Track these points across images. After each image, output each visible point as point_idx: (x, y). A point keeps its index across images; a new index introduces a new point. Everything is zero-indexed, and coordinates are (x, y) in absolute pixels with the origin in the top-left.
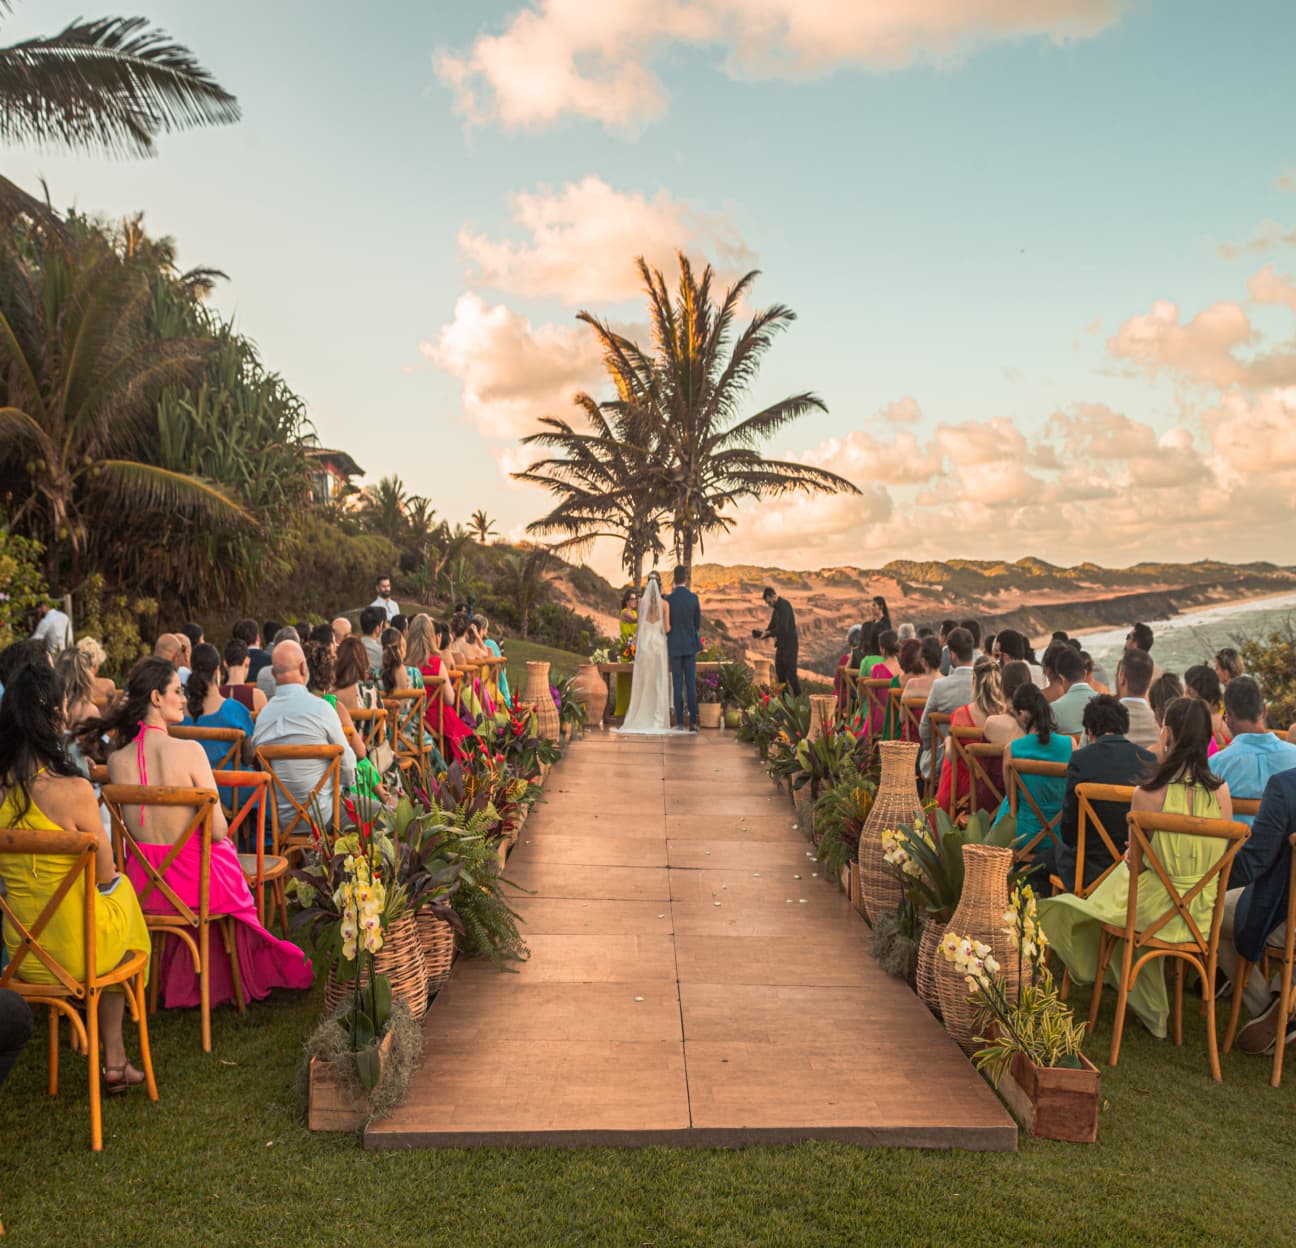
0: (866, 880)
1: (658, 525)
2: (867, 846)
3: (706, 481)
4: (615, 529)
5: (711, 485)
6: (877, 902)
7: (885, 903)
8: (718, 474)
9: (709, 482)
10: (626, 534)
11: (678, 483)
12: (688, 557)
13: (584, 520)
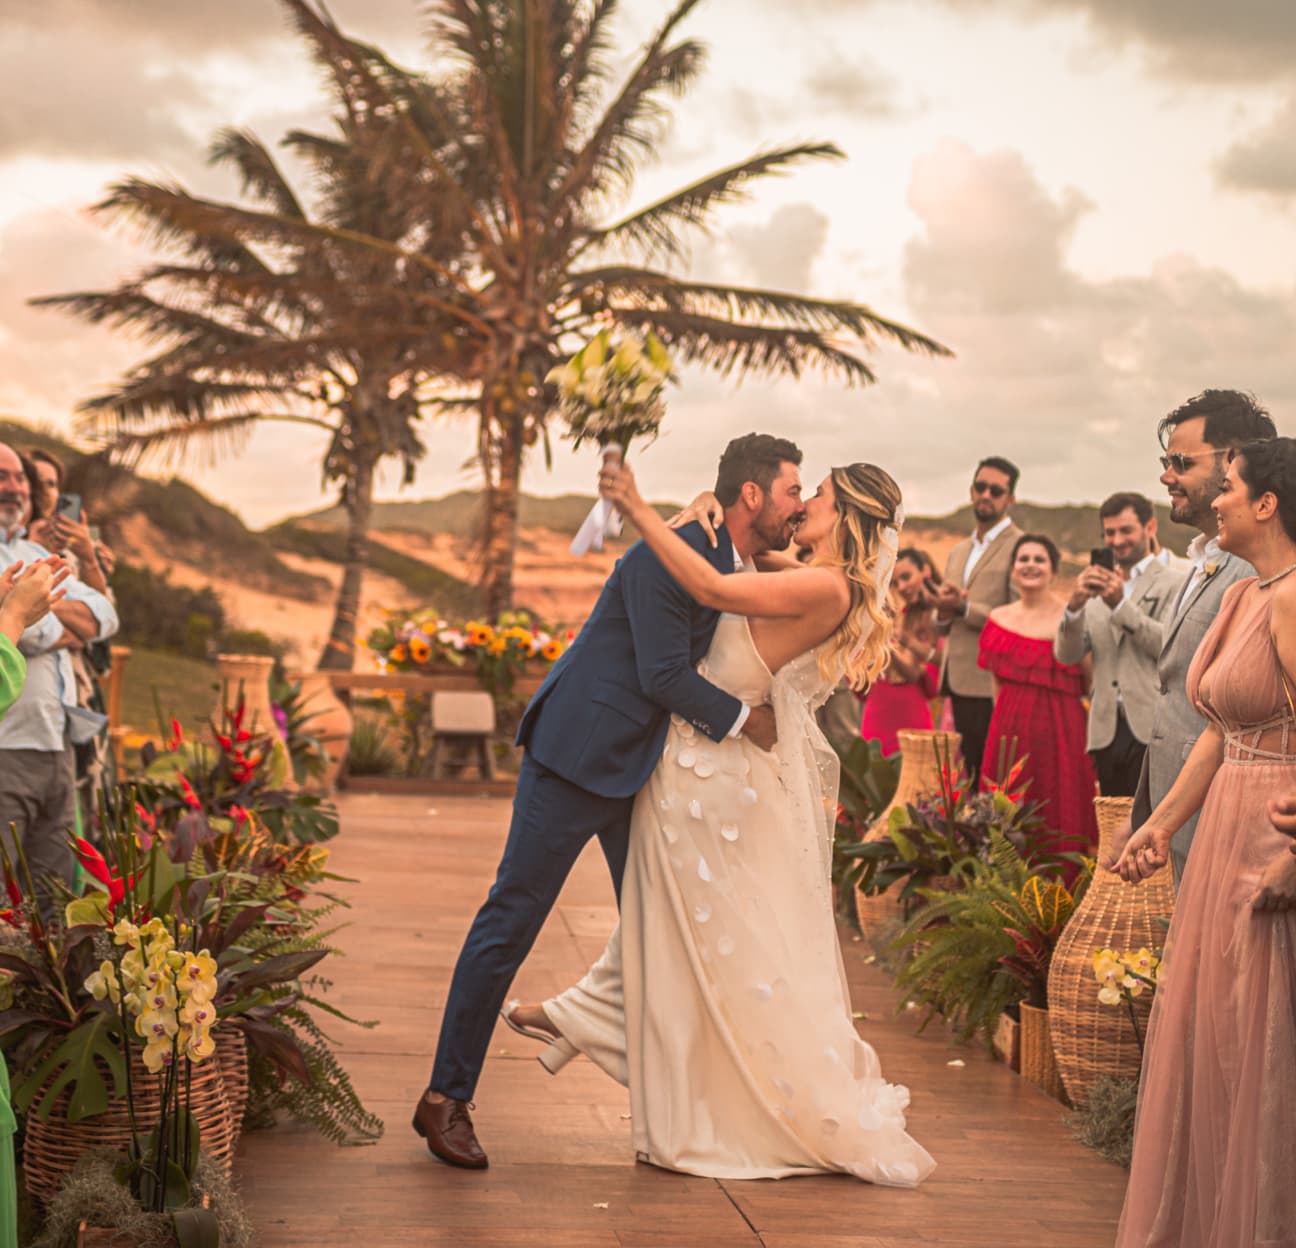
0: (1064, 1027)
1: (416, 404)
2: (1066, 969)
3: (561, 322)
4: (305, 408)
5: (575, 330)
6: (1087, 1065)
7: (1106, 1067)
8: (589, 309)
9: (569, 325)
10: (335, 418)
11: (491, 323)
12: (512, 472)
13: (225, 391)
